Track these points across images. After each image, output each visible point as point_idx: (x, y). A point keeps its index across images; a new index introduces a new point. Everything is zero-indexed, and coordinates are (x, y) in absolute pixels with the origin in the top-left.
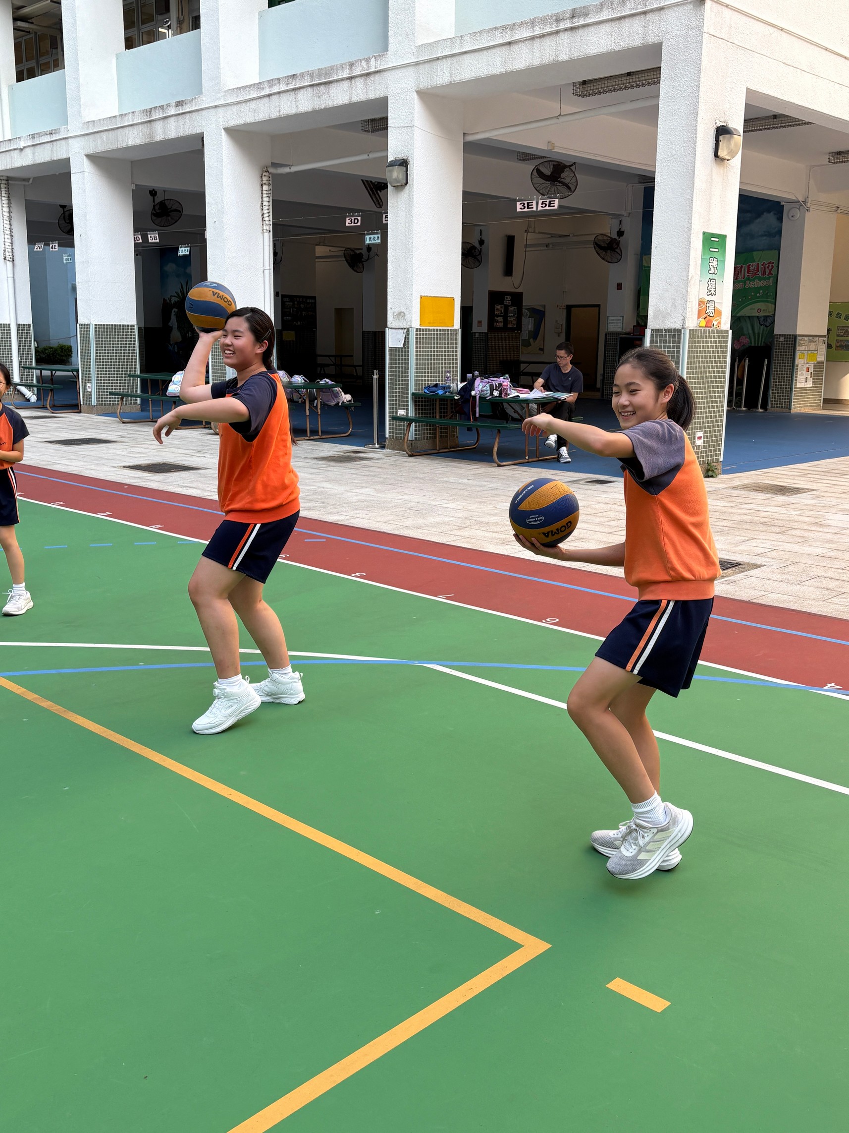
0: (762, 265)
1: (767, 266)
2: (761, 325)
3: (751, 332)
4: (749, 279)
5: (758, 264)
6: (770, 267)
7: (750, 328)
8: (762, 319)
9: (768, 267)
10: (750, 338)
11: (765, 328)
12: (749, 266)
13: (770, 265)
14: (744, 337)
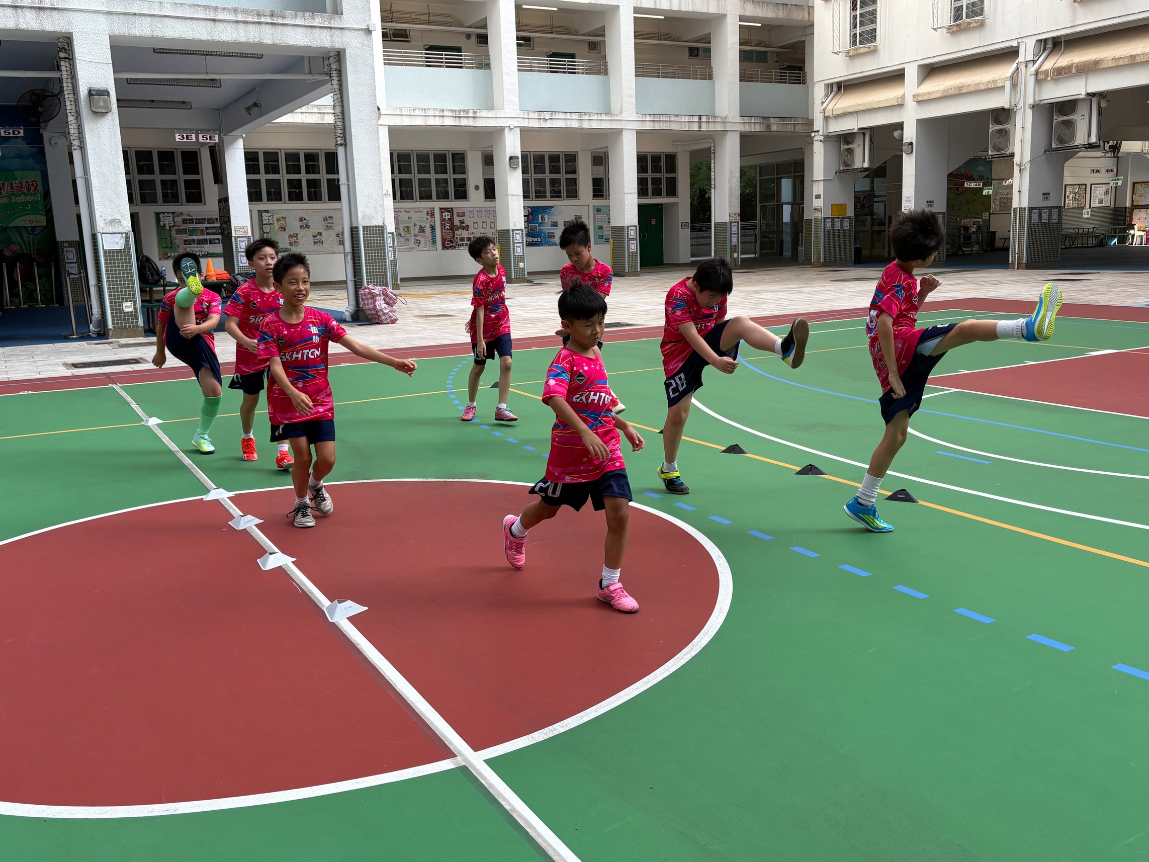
0: (25, 183)
1: (31, 183)
2: (30, 234)
3: (20, 240)
4: (14, 195)
5: (21, 183)
6: (35, 185)
7: (18, 237)
8: (30, 229)
9: (33, 185)
10: (20, 245)
11: (35, 237)
12: (11, 184)
13: (34, 183)
14: (14, 245)
